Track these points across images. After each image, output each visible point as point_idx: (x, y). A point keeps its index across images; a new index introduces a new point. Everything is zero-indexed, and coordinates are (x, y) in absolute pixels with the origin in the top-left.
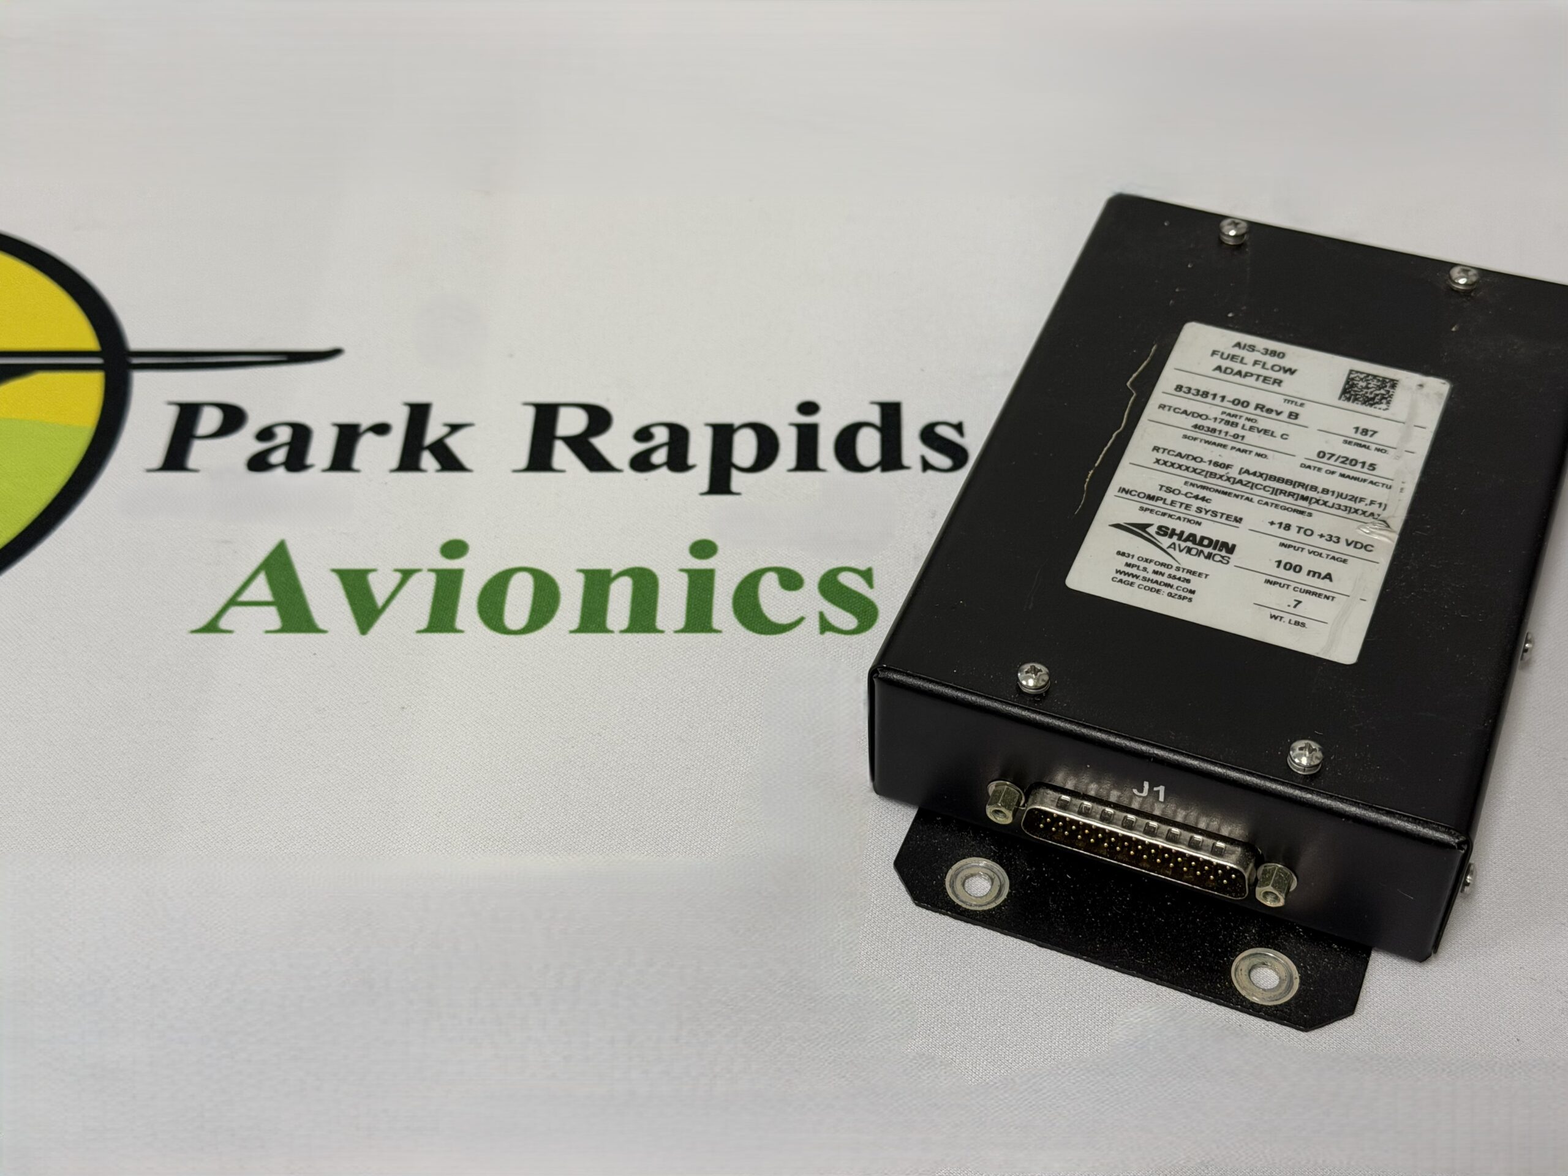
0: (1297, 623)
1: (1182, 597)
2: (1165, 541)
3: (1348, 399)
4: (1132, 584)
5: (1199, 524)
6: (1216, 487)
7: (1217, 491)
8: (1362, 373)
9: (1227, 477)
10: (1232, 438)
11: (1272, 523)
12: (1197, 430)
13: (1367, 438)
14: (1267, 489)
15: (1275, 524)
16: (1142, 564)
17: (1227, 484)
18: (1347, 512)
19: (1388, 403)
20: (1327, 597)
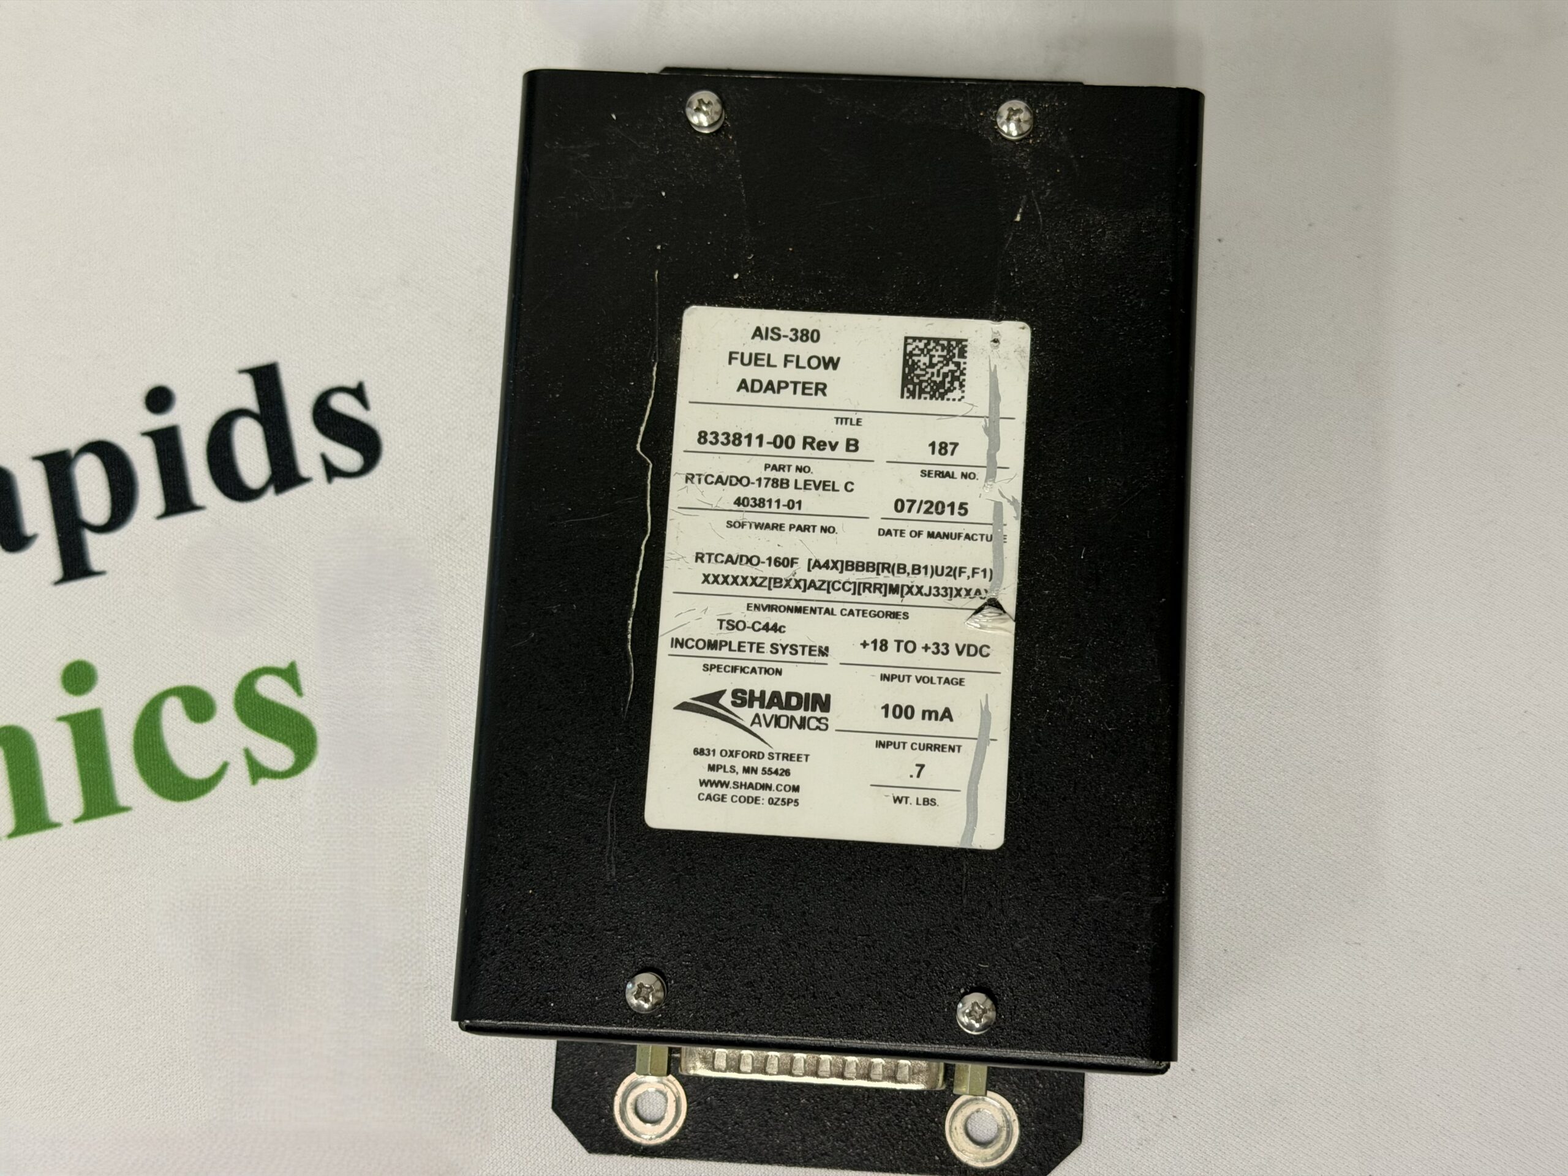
0: (926, 802)
1: (786, 801)
2: (746, 714)
3: (912, 394)
4: (723, 798)
5: (779, 672)
6: (786, 603)
7: (789, 609)
8: (920, 339)
9: (796, 580)
10: (786, 510)
11: (865, 644)
12: (741, 507)
13: (947, 459)
14: (847, 586)
15: (868, 645)
16: (728, 762)
17: (797, 593)
18: (948, 597)
19: (962, 386)
20: (952, 749)
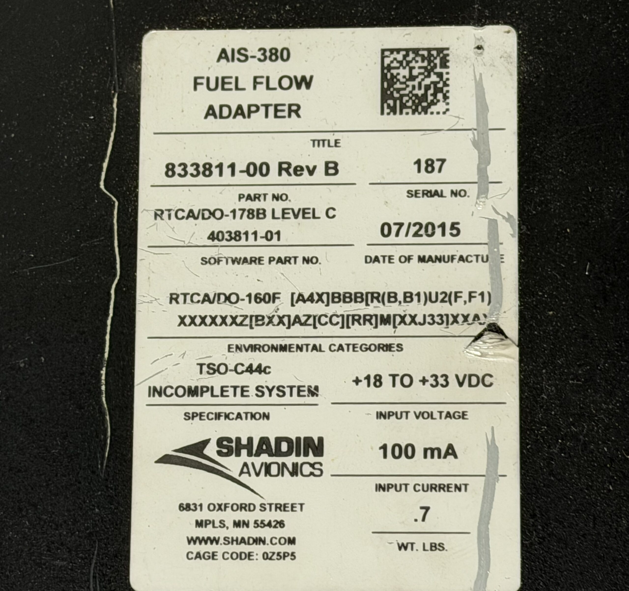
0: (434, 547)
1: (282, 555)
2: (233, 464)
3: (393, 110)
4: (213, 556)
5: (266, 416)
6: (270, 342)
7: (273, 348)
8: (398, 51)
9: (279, 317)
10: (264, 242)
11: (357, 381)
12: (216, 242)
13: (435, 177)
14: (335, 320)
15: (361, 381)
16: (216, 516)
17: (281, 330)
18: (445, 324)
19: (446, 97)
20: (458, 488)
